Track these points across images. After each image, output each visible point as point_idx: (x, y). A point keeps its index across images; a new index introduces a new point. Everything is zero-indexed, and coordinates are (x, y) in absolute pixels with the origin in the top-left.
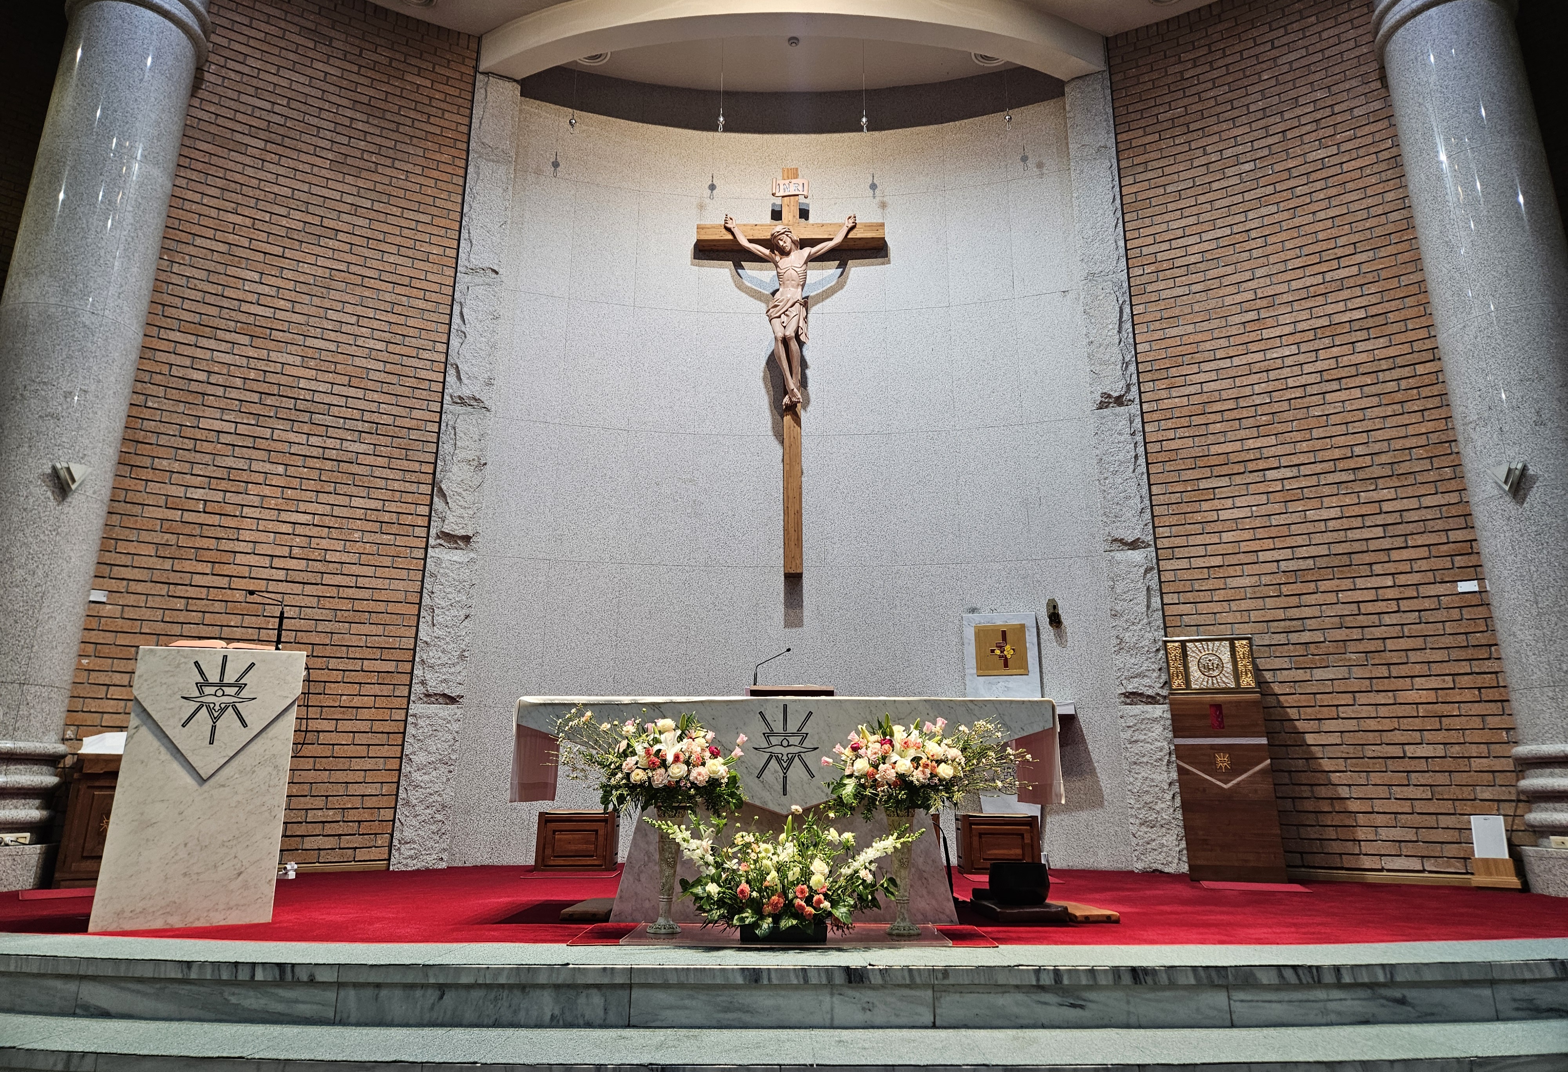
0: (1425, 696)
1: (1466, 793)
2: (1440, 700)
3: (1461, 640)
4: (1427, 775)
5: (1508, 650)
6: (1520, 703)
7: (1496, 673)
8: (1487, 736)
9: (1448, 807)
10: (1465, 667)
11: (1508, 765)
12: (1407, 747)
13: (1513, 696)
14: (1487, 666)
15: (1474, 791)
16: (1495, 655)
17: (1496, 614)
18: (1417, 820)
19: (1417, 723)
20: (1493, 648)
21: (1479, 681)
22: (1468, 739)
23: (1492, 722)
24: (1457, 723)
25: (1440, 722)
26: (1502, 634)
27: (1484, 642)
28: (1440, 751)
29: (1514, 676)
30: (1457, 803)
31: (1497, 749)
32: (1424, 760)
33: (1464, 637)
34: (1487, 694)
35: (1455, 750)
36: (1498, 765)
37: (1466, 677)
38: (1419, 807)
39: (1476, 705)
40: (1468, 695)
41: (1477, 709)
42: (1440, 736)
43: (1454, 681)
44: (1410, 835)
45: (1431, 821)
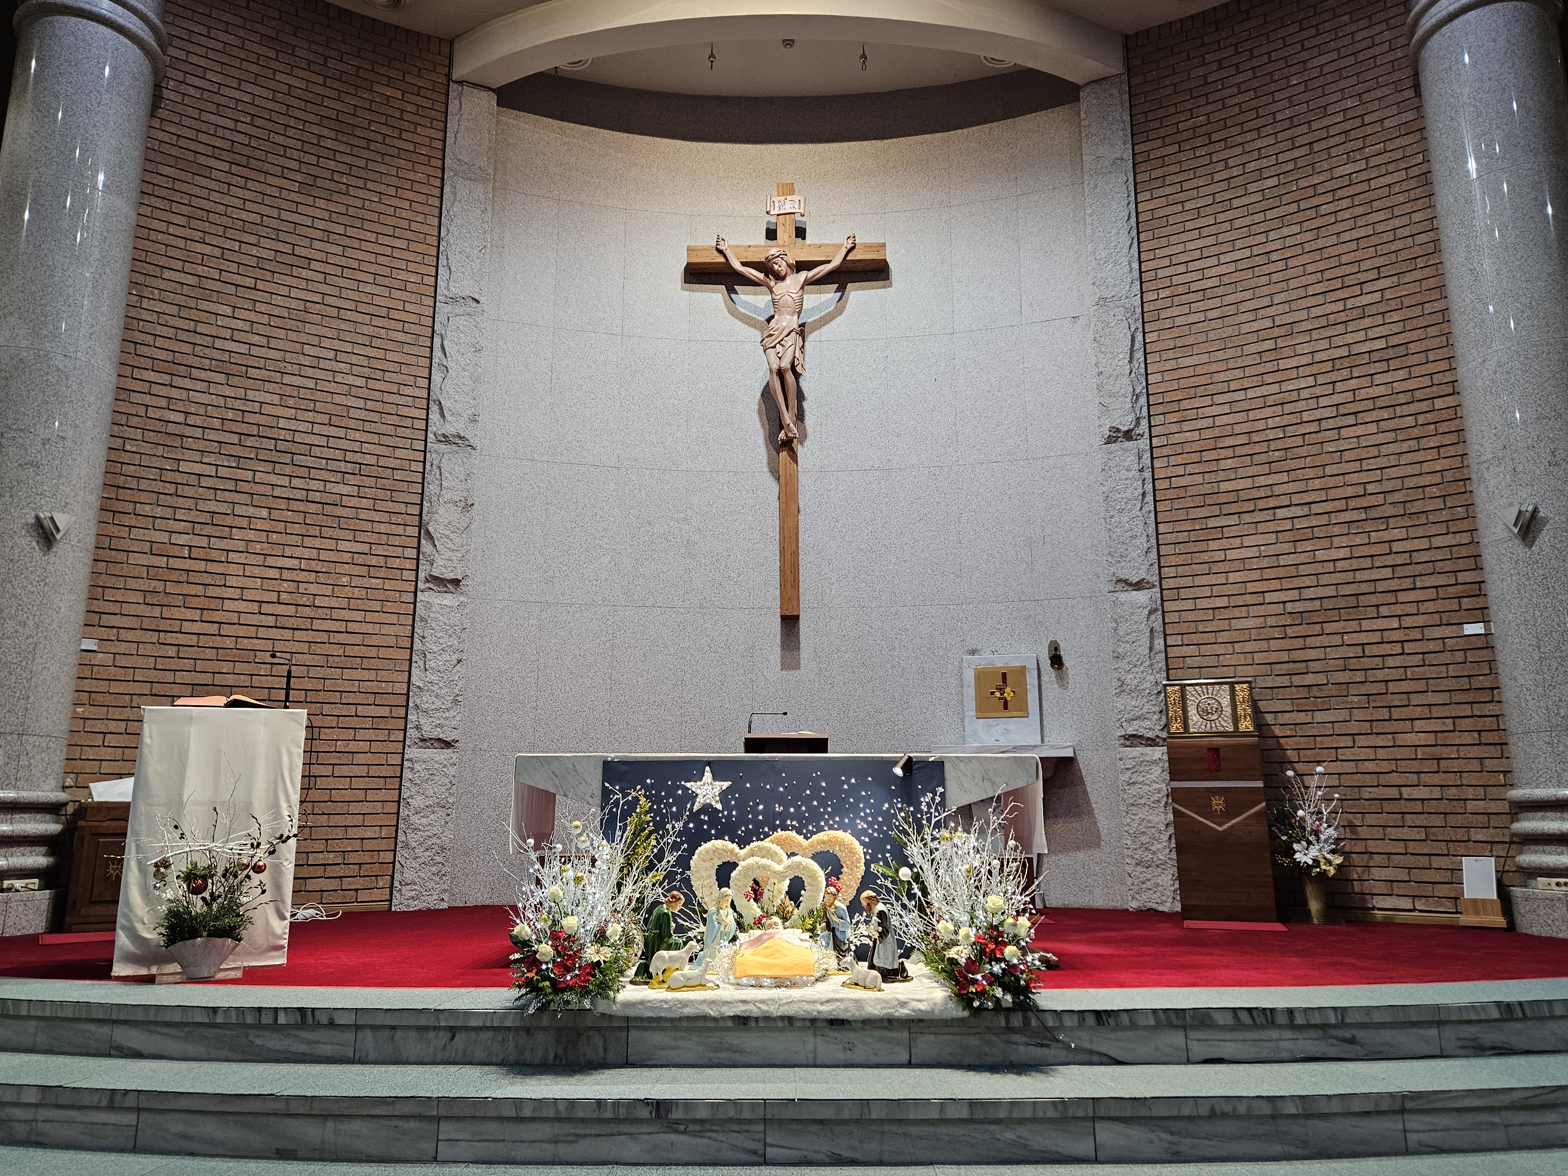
0: (1423, 739)
1: (1461, 834)
2: (1439, 742)
3: (1464, 683)
4: (1422, 816)
5: (1509, 694)
6: (1518, 748)
7: (1497, 716)
8: (1485, 779)
9: (1441, 848)
10: (1466, 710)
11: (1504, 807)
12: (1403, 789)
13: (1512, 740)
14: (1489, 709)
15: (1468, 832)
16: (1497, 698)
17: (1500, 657)
18: (1410, 860)
19: (1415, 766)
20: (1495, 692)
21: (1480, 724)
22: (1465, 782)
23: (1490, 765)
24: (1455, 765)
25: (1438, 764)
26: (1504, 680)
27: (1487, 684)
28: (1436, 793)
29: (1513, 721)
30: (1451, 845)
31: (1494, 792)
32: (1419, 803)
33: (1467, 679)
34: (1487, 737)
35: (1452, 792)
36: (1493, 807)
37: (1467, 720)
38: (1413, 848)
39: (1475, 748)
40: (1467, 738)
41: (1475, 752)
42: (1436, 779)
43: (1454, 724)
44: (1403, 875)
45: (1424, 861)
